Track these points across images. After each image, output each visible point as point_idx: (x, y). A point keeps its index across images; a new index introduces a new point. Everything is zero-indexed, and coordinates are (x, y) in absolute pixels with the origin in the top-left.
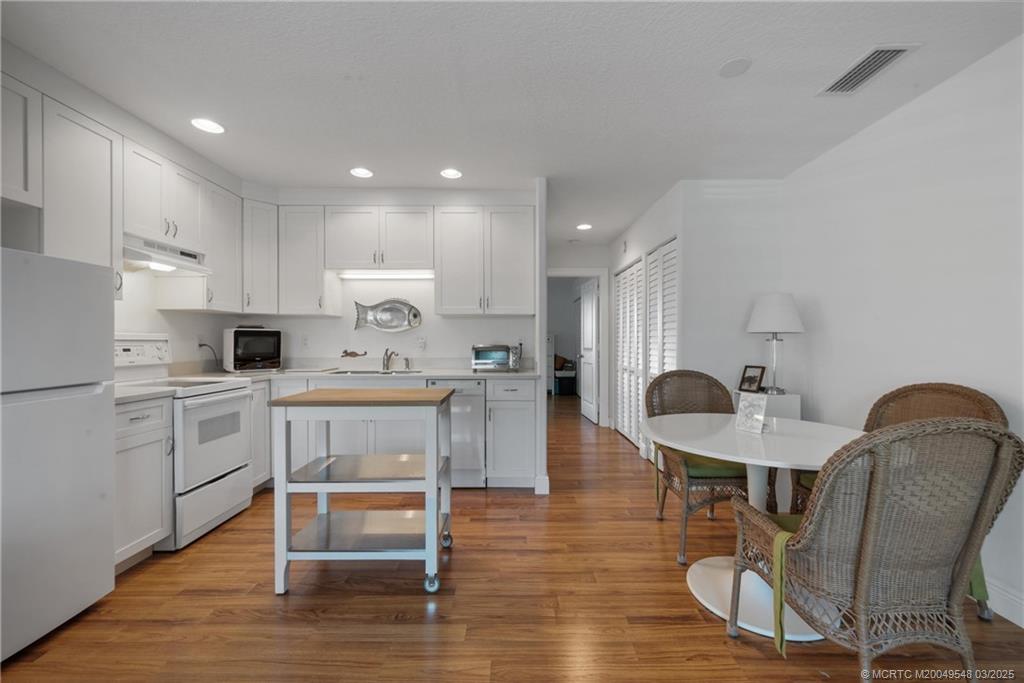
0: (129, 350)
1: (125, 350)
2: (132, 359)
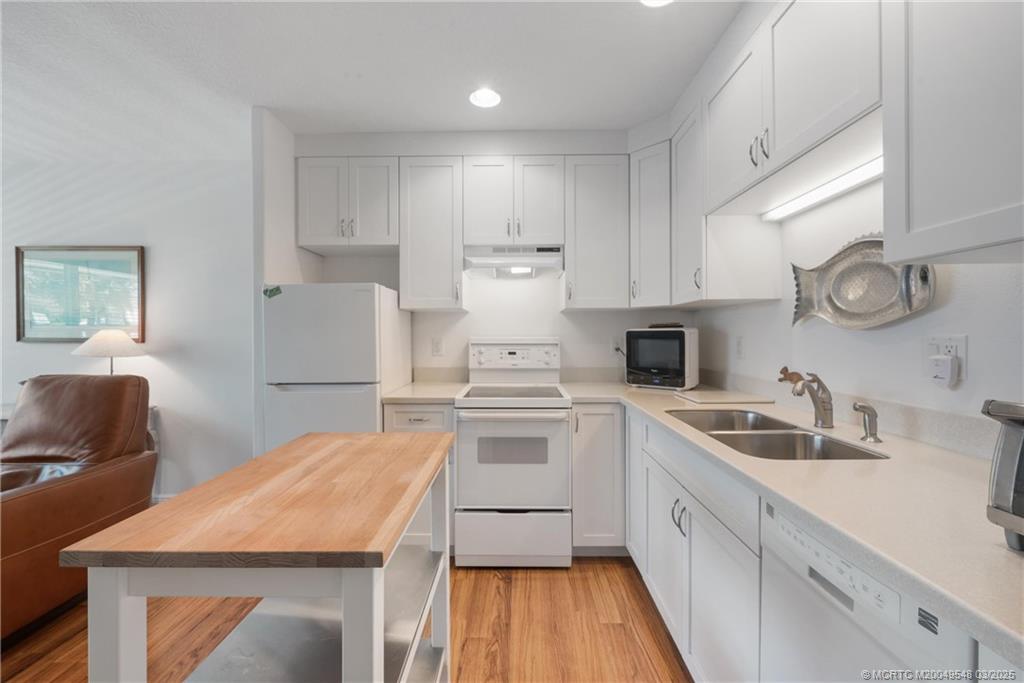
0: (514, 353)
1: (510, 353)
2: (514, 362)
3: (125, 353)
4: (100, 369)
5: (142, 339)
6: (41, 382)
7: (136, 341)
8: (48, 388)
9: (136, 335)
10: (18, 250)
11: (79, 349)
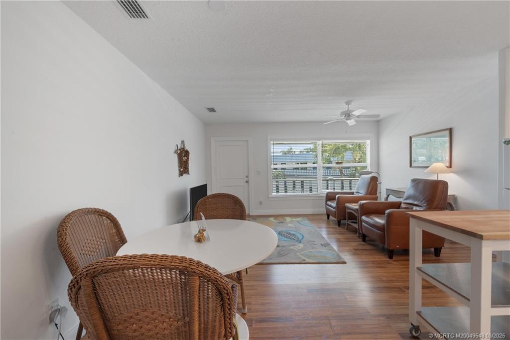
3: (443, 172)
4: (434, 178)
5: (450, 166)
6: (414, 181)
7: (447, 167)
8: (416, 182)
9: (448, 164)
10: (410, 137)
11: (427, 170)
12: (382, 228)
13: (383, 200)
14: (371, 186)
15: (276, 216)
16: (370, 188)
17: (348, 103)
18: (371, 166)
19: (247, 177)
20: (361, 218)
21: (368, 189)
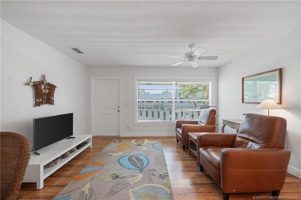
3: (274, 108)
5: (280, 103)
7: (278, 104)
9: (278, 101)
10: (243, 78)
11: (258, 106)
12: (217, 167)
13: (220, 132)
14: (211, 117)
15: (137, 138)
16: (210, 119)
17: (191, 46)
18: (212, 101)
19: (118, 107)
20: (199, 149)
21: (208, 120)
